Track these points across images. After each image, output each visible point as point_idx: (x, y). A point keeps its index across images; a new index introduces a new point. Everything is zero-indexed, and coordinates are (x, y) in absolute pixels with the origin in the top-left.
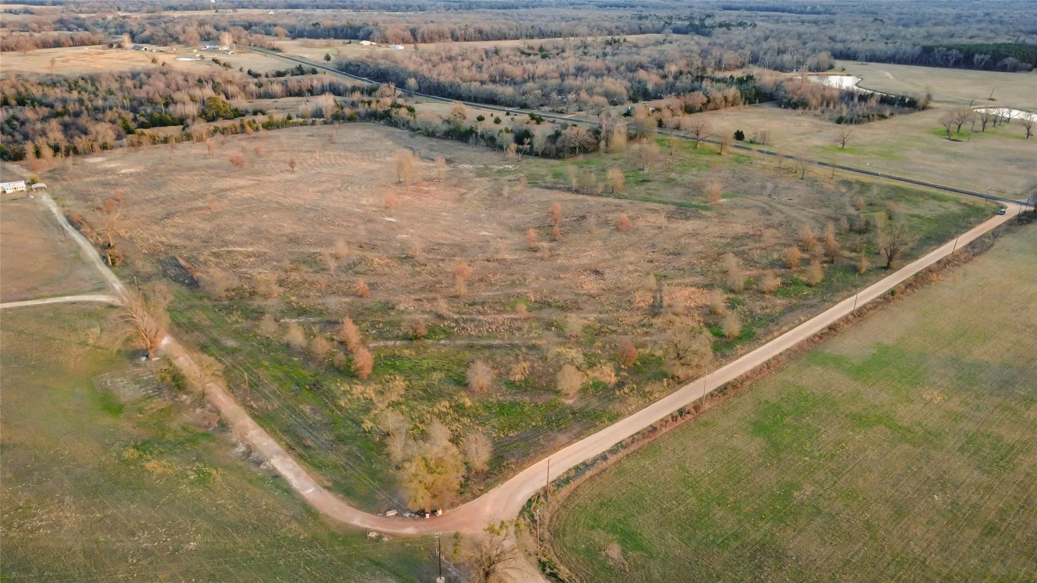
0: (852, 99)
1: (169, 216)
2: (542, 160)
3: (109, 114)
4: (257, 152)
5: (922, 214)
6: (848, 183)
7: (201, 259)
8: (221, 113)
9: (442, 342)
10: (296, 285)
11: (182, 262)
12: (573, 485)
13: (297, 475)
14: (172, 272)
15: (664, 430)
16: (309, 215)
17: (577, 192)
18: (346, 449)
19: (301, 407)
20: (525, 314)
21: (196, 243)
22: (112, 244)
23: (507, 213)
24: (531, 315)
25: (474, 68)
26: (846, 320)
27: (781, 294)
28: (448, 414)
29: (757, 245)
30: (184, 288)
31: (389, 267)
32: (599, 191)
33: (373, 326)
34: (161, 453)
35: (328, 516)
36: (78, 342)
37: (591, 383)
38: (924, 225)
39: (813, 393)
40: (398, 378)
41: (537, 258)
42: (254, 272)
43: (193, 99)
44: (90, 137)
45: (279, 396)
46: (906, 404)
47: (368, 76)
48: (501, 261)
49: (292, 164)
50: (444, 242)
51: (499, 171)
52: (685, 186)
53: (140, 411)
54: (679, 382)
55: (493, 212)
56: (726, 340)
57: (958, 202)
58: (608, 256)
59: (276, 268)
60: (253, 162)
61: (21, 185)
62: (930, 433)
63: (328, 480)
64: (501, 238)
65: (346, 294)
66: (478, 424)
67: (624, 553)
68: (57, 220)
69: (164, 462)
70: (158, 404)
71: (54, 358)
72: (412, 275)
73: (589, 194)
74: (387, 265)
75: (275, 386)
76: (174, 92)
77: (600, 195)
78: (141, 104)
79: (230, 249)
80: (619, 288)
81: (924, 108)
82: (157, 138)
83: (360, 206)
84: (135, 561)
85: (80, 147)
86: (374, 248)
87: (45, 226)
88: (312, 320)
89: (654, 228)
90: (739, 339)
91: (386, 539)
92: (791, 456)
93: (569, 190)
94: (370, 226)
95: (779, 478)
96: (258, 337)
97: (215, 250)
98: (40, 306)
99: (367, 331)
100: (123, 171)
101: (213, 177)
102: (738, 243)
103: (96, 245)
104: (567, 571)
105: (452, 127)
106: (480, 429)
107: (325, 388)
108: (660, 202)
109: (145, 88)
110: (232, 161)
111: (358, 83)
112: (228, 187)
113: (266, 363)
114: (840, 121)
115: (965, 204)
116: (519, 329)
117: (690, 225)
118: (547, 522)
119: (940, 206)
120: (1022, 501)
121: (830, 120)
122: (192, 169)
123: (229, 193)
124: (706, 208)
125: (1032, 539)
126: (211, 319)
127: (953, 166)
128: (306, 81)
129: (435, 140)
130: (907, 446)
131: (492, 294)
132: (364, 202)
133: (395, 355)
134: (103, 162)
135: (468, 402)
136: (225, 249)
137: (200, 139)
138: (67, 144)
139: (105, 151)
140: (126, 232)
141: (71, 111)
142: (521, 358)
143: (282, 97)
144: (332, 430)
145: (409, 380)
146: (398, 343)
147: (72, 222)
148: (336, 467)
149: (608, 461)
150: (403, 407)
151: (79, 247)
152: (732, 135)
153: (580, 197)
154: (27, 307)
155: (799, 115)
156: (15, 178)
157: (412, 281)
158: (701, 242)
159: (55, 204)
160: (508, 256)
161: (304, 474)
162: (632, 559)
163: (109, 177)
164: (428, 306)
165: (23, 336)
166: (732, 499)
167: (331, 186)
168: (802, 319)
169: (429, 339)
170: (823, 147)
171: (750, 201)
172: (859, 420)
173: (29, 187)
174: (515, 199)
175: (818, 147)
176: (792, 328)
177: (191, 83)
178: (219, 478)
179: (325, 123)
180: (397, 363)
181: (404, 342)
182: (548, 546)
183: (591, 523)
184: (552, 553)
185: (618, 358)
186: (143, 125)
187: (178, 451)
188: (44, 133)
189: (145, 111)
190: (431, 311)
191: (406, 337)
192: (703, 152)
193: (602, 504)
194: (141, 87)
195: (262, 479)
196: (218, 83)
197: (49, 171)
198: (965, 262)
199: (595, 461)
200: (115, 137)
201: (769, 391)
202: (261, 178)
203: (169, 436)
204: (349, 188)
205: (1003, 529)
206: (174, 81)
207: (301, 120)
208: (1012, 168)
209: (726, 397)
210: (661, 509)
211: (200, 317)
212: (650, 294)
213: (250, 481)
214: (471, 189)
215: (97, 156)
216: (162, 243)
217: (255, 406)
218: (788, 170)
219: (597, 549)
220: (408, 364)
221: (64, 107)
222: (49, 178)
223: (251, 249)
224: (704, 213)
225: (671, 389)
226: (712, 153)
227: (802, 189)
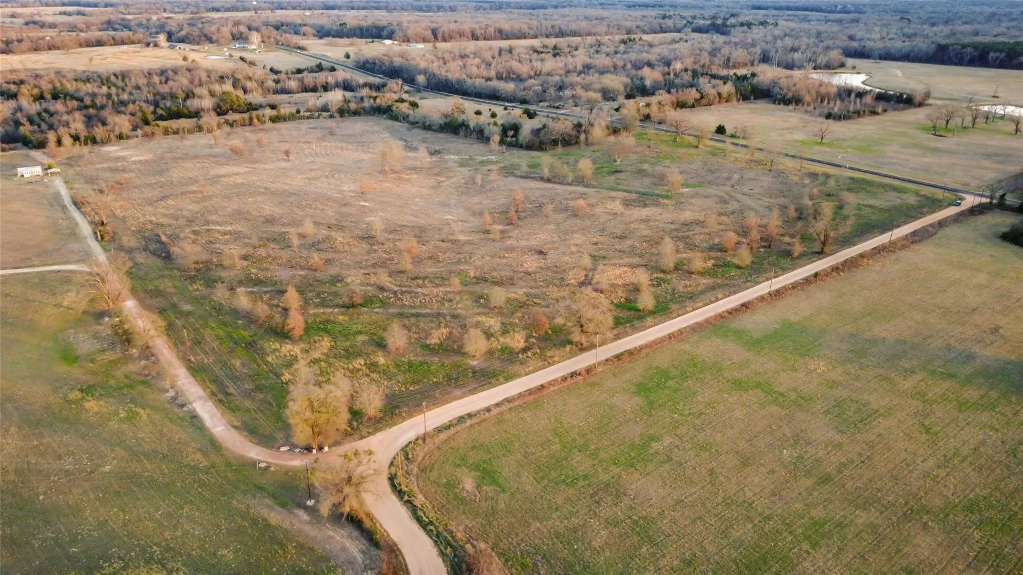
0: (849, 96)
1: (164, 198)
2: (526, 152)
3: (131, 107)
4: (259, 143)
5: (877, 205)
6: (813, 175)
7: (182, 235)
8: (235, 107)
9: (377, 310)
10: (261, 260)
11: (164, 238)
12: (452, 430)
13: (212, 416)
14: (152, 247)
15: (552, 389)
16: (291, 200)
17: (549, 180)
18: (261, 396)
19: (233, 361)
20: (460, 288)
21: (182, 222)
22: (105, 222)
23: (475, 200)
24: (465, 288)
25: (483, 66)
26: (762, 299)
27: (710, 275)
28: (361, 370)
29: (703, 231)
30: (159, 260)
31: (350, 245)
32: (570, 181)
33: (318, 295)
34: (101, 395)
35: (228, 449)
36: (54, 303)
37: (499, 347)
38: (874, 214)
39: (704, 360)
40: (325, 339)
41: (489, 240)
42: (225, 248)
43: (212, 94)
44: (109, 128)
45: (216, 352)
46: (790, 372)
47: (383, 73)
48: (455, 242)
49: (287, 153)
50: (408, 224)
51: (482, 162)
52: (654, 176)
53: (92, 361)
54: (583, 349)
55: (463, 198)
56: (640, 313)
57: (917, 194)
58: (556, 239)
59: (246, 245)
60: (251, 152)
61: (38, 170)
62: (802, 398)
63: (238, 421)
64: (462, 221)
65: (302, 268)
66: (385, 379)
67: (478, 487)
68: (63, 200)
69: (101, 403)
70: (109, 356)
71: (29, 316)
72: (369, 253)
73: (560, 183)
74: (349, 244)
75: (215, 345)
76: (196, 87)
77: (570, 184)
78: (164, 98)
79: (210, 228)
80: (556, 266)
81: (920, 105)
82: (170, 130)
83: (340, 192)
84: (56, 479)
85: (98, 138)
86: (341, 228)
87: (52, 205)
88: (265, 289)
89: (609, 214)
90: (652, 313)
91: (272, 469)
92: (662, 413)
93: (542, 179)
94: (344, 209)
95: (644, 431)
96: (213, 303)
97: (197, 228)
98: (29, 273)
99: (312, 300)
100: (133, 159)
101: (213, 165)
102: (685, 228)
103: (92, 223)
104: (423, 499)
105: (448, 120)
106: (386, 383)
107: (259, 346)
108: (625, 191)
109: (170, 83)
110: (232, 150)
111: (371, 79)
112: (224, 174)
113: (214, 325)
114: (829, 116)
115: (924, 196)
116: (450, 301)
117: (644, 212)
118: (419, 459)
119: (898, 197)
120: (865, 457)
121: (820, 115)
122: (196, 157)
123: (223, 179)
124: (667, 197)
125: (861, 488)
126: (175, 287)
127: (927, 160)
128: (322, 77)
129: (430, 132)
130: (774, 409)
131: (436, 270)
132: (345, 188)
133: (330, 320)
134: (118, 151)
135: (382, 360)
136: (206, 227)
137: (210, 131)
138: (87, 134)
139: (122, 141)
140: (122, 212)
141: (99, 105)
142: (442, 325)
143: (298, 92)
144: (254, 381)
145: (335, 342)
146: (336, 310)
147: (75, 203)
148: (248, 410)
149: (491, 412)
150: (323, 363)
151: (77, 224)
152: (715, 129)
153: (551, 185)
154: (18, 274)
155: (790, 111)
156: (34, 163)
157: (366, 257)
158: (650, 228)
159: (65, 187)
160: (461, 238)
161: (219, 415)
162: (484, 493)
163: (119, 164)
164: (373, 279)
165: (9, 298)
166: (593, 447)
167: (319, 173)
168: (720, 296)
169: (364, 307)
170: (802, 142)
171: (713, 190)
172: (739, 385)
173: (45, 172)
174: (488, 187)
175: (797, 141)
176: (707, 304)
177: (213, 79)
178: (144, 417)
179: (331, 117)
180: (329, 327)
181: (343, 310)
182: (413, 479)
183: (458, 462)
184: (415, 484)
185: (531, 326)
186: (161, 118)
187: (115, 394)
188: (67, 124)
189: (164, 104)
190: (375, 284)
191: (344, 306)
192: (682, 145)
193: (474, 447)
194: (166, 83)
195: (182, 419)
196: (239, 80)
197: (68, 158)
198: (900, 249)
199: (478, 412)
200: (131, 128)
201: (662, 360)
202: (257, 166)
203: (112, 382)
204: (336, 176)
205: (836, 479)
206: (197, 77)
207: (307, 114)
208: (987, 163)
209: (621, 362)
210: (526, 452)
211: (167, 285)
212: (583, 273)
213: (171, 420)
214: (449, 178)
215: (113, 145)
216: (151, 222)
217: (193, 359)
218: (759, 163)
219: (456, 483)
220: (338, 328)
221: (93, 101)
222: (66, 164)
223: (229, 228)
224: (662, 200)
225: (572, 355)
226: (690, 146)
227: (767, 180)
